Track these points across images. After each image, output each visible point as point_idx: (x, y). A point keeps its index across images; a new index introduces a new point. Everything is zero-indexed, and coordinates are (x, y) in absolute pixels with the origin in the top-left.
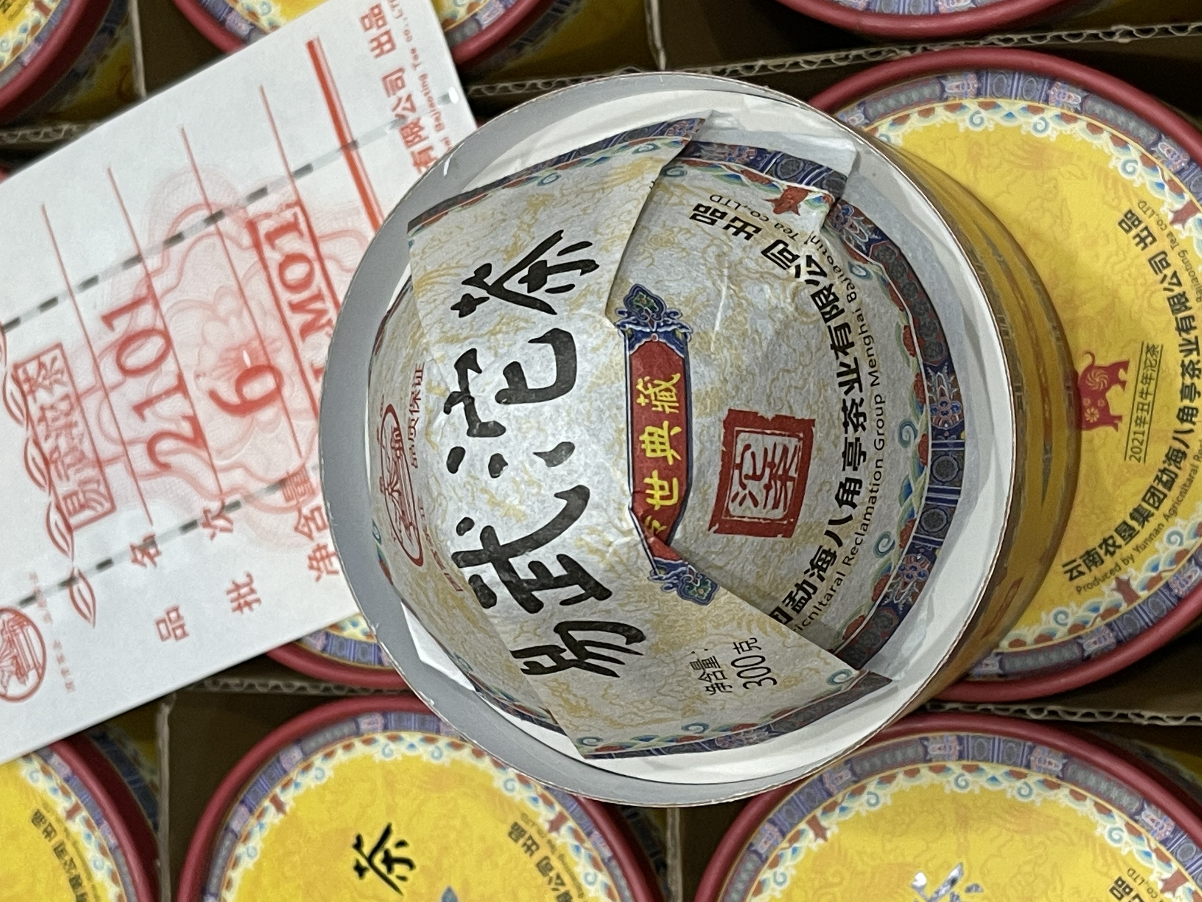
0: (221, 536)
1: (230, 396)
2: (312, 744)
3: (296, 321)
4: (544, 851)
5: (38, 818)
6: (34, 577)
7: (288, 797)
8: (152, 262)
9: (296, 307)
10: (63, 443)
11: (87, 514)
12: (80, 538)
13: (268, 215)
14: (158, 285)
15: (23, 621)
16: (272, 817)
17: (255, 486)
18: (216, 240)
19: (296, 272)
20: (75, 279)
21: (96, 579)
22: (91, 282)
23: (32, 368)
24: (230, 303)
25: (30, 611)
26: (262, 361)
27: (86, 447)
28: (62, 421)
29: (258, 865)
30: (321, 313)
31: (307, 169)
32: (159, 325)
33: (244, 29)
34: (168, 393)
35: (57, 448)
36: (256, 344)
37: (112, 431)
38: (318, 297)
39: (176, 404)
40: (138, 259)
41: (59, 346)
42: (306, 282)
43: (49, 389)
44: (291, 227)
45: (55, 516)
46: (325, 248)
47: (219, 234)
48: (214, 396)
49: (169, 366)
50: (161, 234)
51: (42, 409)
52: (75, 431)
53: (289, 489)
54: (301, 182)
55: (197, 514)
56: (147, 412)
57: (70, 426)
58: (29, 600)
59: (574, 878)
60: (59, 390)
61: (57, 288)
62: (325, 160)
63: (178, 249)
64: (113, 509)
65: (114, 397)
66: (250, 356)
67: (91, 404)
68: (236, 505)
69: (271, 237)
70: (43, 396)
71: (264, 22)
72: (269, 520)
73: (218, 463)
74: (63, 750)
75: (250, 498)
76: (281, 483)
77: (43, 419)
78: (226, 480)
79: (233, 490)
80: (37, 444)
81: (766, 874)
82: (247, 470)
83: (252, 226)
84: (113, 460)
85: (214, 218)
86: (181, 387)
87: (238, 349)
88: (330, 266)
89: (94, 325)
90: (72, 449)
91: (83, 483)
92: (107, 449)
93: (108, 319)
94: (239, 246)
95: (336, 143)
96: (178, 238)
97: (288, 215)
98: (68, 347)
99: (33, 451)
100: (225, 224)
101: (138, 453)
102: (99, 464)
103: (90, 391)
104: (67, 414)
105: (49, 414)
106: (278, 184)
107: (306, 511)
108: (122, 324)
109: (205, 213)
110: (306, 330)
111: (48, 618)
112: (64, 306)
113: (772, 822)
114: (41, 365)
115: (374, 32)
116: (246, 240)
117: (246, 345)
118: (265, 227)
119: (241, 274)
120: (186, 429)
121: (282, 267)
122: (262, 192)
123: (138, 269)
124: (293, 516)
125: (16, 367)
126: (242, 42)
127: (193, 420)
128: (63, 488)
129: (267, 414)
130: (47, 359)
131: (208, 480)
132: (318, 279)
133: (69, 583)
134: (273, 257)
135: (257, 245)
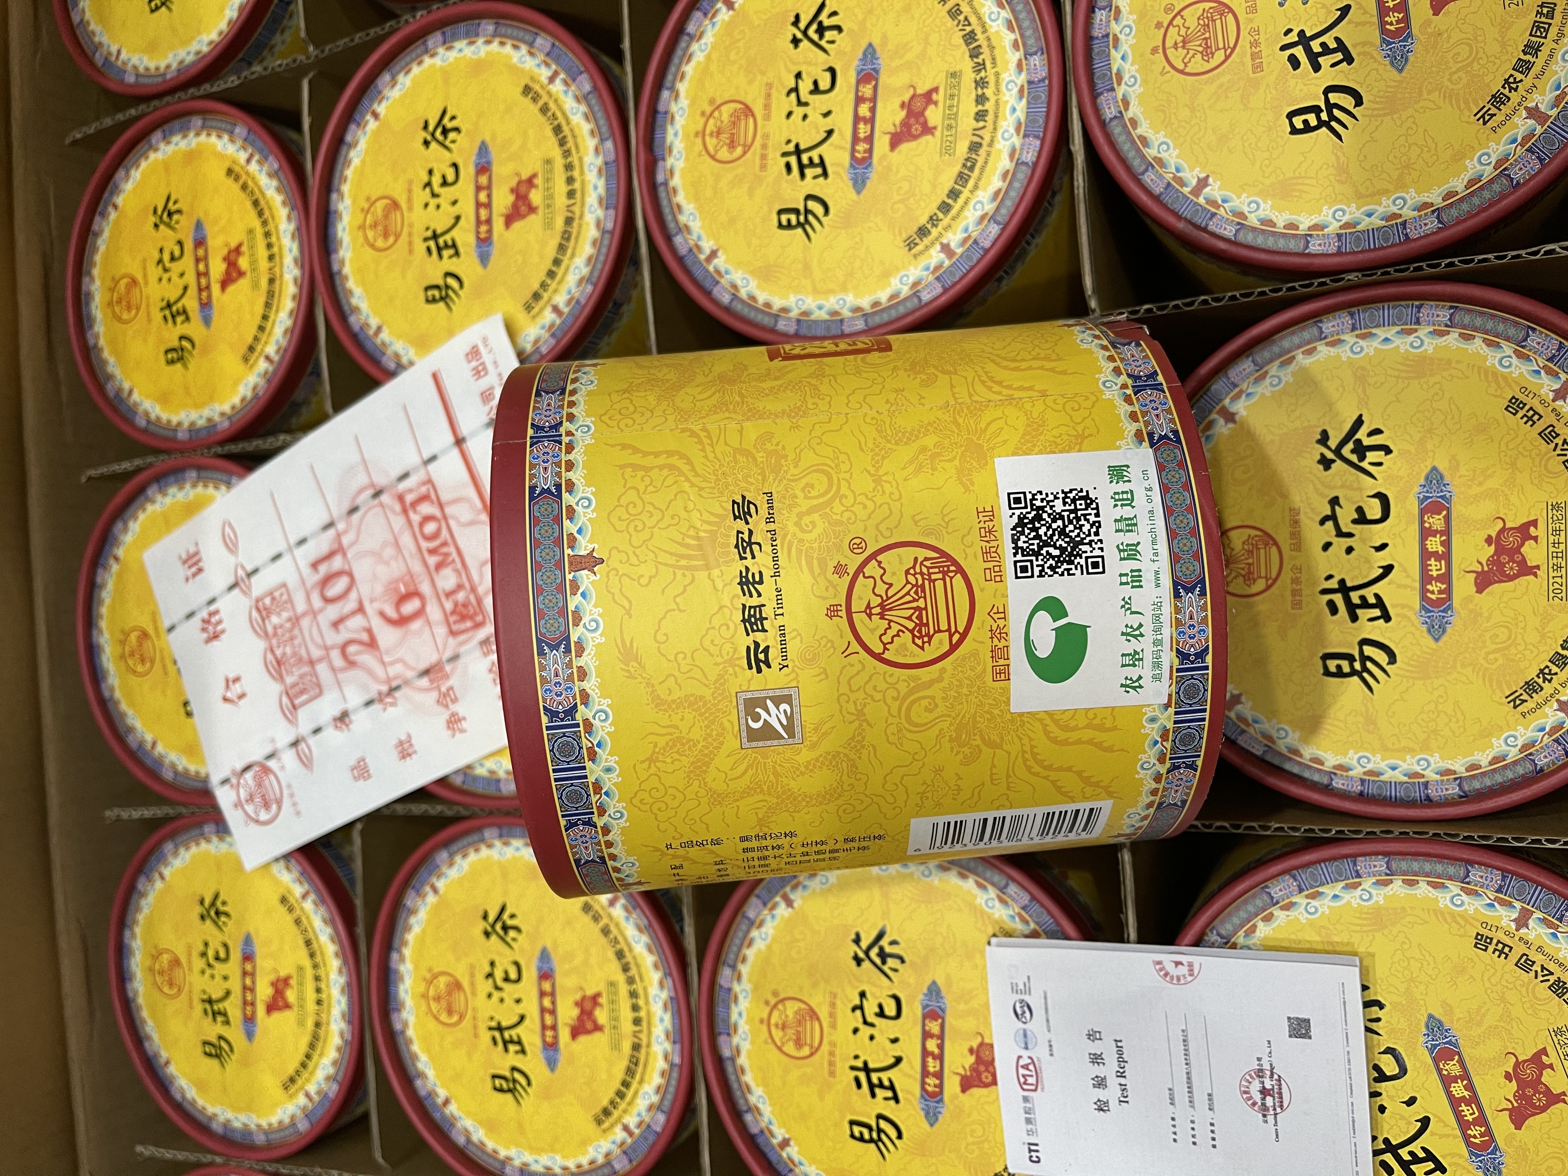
0: (391, 710)
1: (392, 613)
2: (454, 847)
3: (432, 560)
4: (605, 921)
5: (284, 900)
6: (273, 741)
7: (440, 884)
8: (341, 526)
9: (432, 552)
10: (288, 650)
11: (304, 697)
12: (302, 713)
13: (410, 491)
14: (345, 541)
15: (266, 770)
16: (431, 899)
17: (410, 674)
18: (378, 510)
19: (430, 528)
20: (293, 540)
21: (312, 741)
22: (302, 542)
23: (267, 601)
24: (389, 552)
25: (272, 764)
26: (412, 588)
27: (303, 653)
28: (288, 635)
29: (424, 931)
30: (447, 555)
31: (433, 458)
32: (347, 567)
33: (392, 366)
34: (353, 613)
35: (284, 654)
36: (407, 578)
37: (319, 640)
38: (445, 544)
39: (357, 622)
40: (330, 525)
41: (284, 585)
42: (436, 535)
43: (279, 614)
44: (424, 498)
45: (285, 700)
46: (448, 510)
47: (382, 505)
48: (382, 614)
49: (353, 595)
50: (346, 506)
51: (275, 628)
52: (296, 642)
53: (432, 676)
54: (431, 467)
55: (373, 694)
56: (341, 627)
57: (292, 639)
58: (270, 756)
59: (626, 939)
60: (285, 615)
61: (281, 546)
62: (444, 451)
63: (356, 517)
64: (321, 693)
65: (320, 618)
66: (405, 585)
67: (305, 623)
68: (398, 688)
69: (414, 504)
70: (275, 619)
71: (404, 360)
72: (419, 697)
73: (387, 659)
74: (297, 855)
75: (407, 682)
76: (426, 672)
77: (275, 634)
78: (393, 671)
79: (395, 678)
80: (272, 651)
81: (754, 933)
82: (405, 664)
83: (401, 498)
84: (320, 660)
85: (377, 494)
86: (361, 609)
87: (397, 581)
88: (452, 523)
89: (306, 571)
90: (295, 654)
91: (302, 676)
92: (316, 653)
93: (315, 565)
94: (394, 512)
95: (451, 439)
96: (353, 510)
97: (423, 490)
98: (291, 586)
99: (270, 656)
100: (385, 498)
101: (335, 655)
102: (312, 663)
103: (304, 614)
104: (291, 630)
105: (280, 631)
106: (416, 469)
107: (443, 689)
108: (323, 569)
109: (370, 492)
110: (439, 566)
111: (283, 768)
112: (286, 559)
113: (758, 897)
114: (273, 599)
115: (474, 364)
116: (398, 507)
117: (401, 579)
118: (409, 498)
119: (396, 531)
120: (365, 637)
121: (421, 525)
122: (405, 476)
123: (331, 532)
124: (434, 695)
125: (257, 601)
126: (391, 375)
127: (369, 631)
128: (289, 680)
129: (416, 625)
130: (277, 594)
131: (379, 671)
132: (444, 533)
133: (295, 744)
134: (415, 518)
135: (405, 511)
